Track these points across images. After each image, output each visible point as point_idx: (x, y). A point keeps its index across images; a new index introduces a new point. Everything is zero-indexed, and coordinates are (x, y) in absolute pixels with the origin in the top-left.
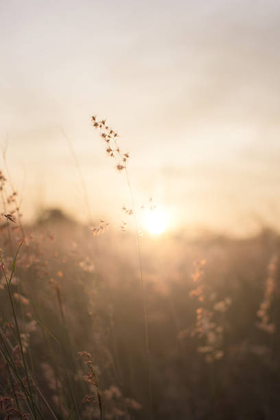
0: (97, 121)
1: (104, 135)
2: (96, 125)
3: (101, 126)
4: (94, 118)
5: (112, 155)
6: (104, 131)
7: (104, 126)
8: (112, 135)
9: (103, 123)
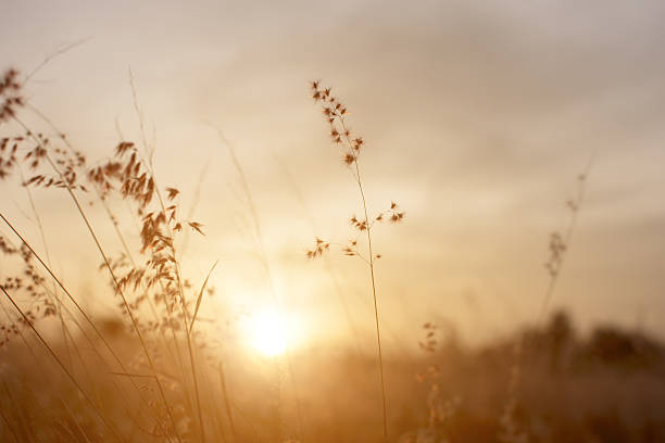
0: (319, 90)
1: (327, 111)
2: (317, 96)
3: (324, 98)
4: (315, 86)
5: (338, 140)
6: (328, 104)
7: (328, 98)
8: (338, 112)
9: (327, 93)
